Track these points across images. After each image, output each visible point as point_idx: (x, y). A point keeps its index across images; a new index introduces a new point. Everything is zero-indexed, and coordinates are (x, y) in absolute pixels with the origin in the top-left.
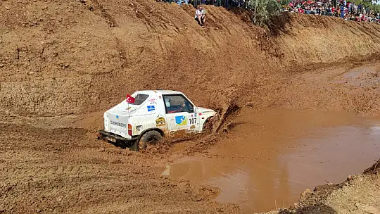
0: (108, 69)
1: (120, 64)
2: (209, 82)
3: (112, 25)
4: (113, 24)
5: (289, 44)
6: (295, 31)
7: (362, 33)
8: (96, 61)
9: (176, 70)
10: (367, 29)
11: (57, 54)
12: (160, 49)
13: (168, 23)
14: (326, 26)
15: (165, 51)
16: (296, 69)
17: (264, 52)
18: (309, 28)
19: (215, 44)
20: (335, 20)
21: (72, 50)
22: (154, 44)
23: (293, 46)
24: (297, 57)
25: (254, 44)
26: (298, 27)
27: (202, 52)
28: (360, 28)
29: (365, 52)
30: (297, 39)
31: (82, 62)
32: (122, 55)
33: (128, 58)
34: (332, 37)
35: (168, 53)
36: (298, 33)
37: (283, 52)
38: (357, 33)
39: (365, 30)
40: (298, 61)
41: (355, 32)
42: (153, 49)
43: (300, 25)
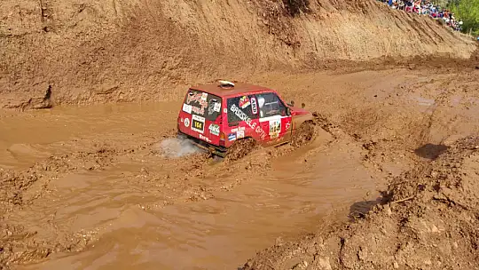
0: (17, 31)
1: (40, 25)
2: (185, 69)
5: (310, 29)
6: (323, 13)
7: (409, 28)
9: (134, 46)
10: (417, 23)
12: (113, 12)
14: (365, 12)
15: (120, 15)
16: (313, 64)
17: (271, 37)
18: (343, 12)
19: (202, 15)
23: (316, 33)
24: (319, 49)
25: (260, 23)
26: (328, 9)
27: (180, 24)
28: (409, 22)
29: (407, 53)
30: (324, 24)
32: (48, 12)
33: (55, 17)
34: (370, 29)
35: (124, 19)
36: (326, 17)
37: (299, 39)
38: (404, 27)
39: (414, 24)
40: (319, 54)
41: (400, 25)
42: (100, 10)
43: (331, 6)
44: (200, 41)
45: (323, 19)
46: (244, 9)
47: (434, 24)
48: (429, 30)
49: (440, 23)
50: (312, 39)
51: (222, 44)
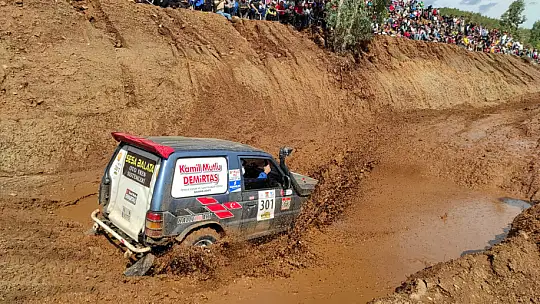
0: (103, 109)
1: (124, 101)
3: (119, 45)
4: (120, 42)
5: (383, 81)
6: (395, 62)
7: (492, 69)
8: (86, 97)
9: (210, 113)
10: (499, 63)
11: (27, 84)
12: (189, 83)
13: (205, 44)
14: (440, 57)
15: (196, 85)
16: (391, 117)
17: (344, 92)
18: (416, 59)
19: (272, 78)
20: (454, 50)
21: (52, 79)
22: (180, 75)
23: (390, 84)
24: (395, 101)
25: (331, 79)
26: (399, 58)
27: (252, 89)
28: (489, 62)
29: (492, 98)
30: (397, 75)
31: (64, 98)
32: (130, 89)
33: (137, 93)
34: (448, 74)
35: (200, 88)
36: (398, 66)
37: (373, 92)
38: (485, 69)
39: (497, 64)
40: (397, 105)
41: (481, 67)
42: (177, 82)
43: (402, 55)
44: (273, 103)
45: (395, 69)
46: (313, 67)
47: (519, 63)
48: (515, 70)
49: (526, 61)
50: (387, 90)
51: (294, 103)
